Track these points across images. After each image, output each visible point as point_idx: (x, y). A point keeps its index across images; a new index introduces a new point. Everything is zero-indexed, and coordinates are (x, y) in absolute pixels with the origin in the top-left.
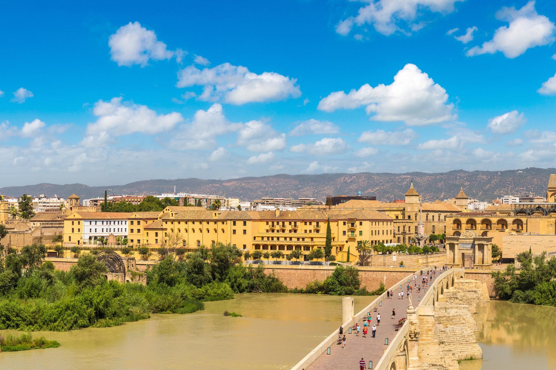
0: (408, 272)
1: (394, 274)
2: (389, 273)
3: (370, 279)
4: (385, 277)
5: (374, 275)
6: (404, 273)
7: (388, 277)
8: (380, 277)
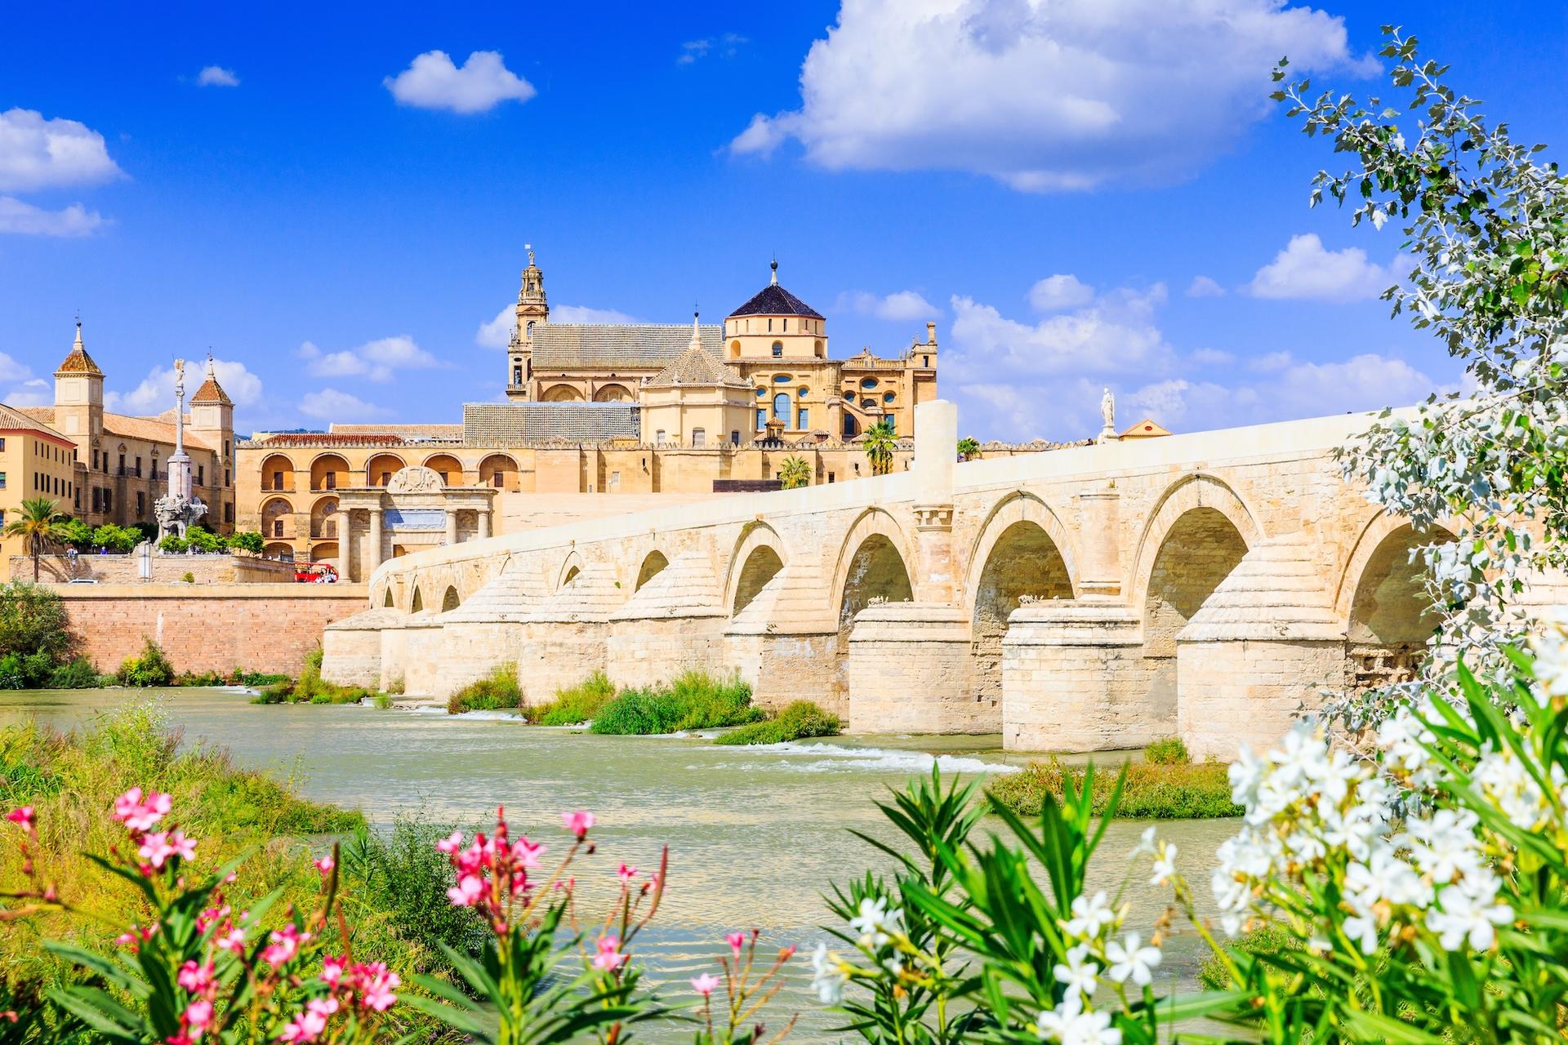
0: (246, 598)
1: (196, 607)
2: (176, 603)
3: (103, 628)
4: (160, 621)
5: (117, 613)
6: (231, 603)
7: (170, 619)
8: (140, 620)
